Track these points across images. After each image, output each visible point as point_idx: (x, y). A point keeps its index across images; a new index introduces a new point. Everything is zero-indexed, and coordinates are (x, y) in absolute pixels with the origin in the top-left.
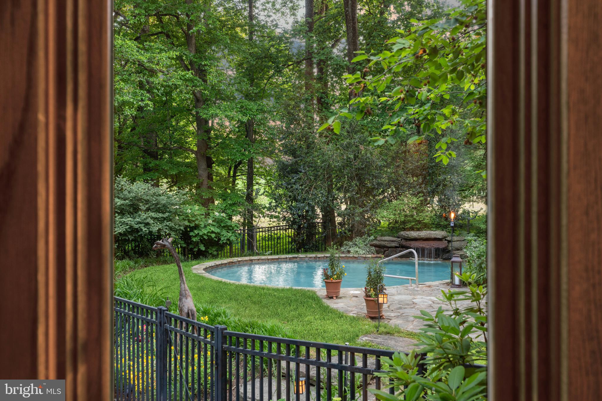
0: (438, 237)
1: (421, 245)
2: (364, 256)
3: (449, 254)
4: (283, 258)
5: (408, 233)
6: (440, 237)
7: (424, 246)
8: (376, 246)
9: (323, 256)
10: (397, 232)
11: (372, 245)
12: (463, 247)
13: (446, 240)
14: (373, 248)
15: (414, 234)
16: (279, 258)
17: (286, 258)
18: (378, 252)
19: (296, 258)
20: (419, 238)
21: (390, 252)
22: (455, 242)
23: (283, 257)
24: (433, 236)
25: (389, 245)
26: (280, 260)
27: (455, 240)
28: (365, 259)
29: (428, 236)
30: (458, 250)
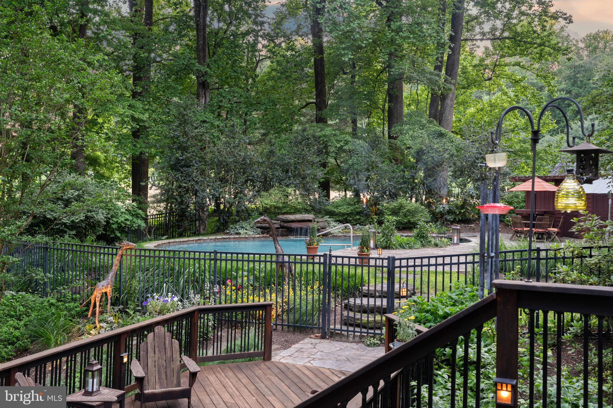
1: (300, 226)
2: (253, 236)
5: (285, 216)
7: (302, 226)
9: (221, 237)
10: (276, 216)
11: (258, 227)
13: (315, 221)
14: (259, 229)
15: (291, 217)
18: (263, 233)
19: (200, 240)
22: (321, 223)
29: (303, 219)
30: (323, 229)
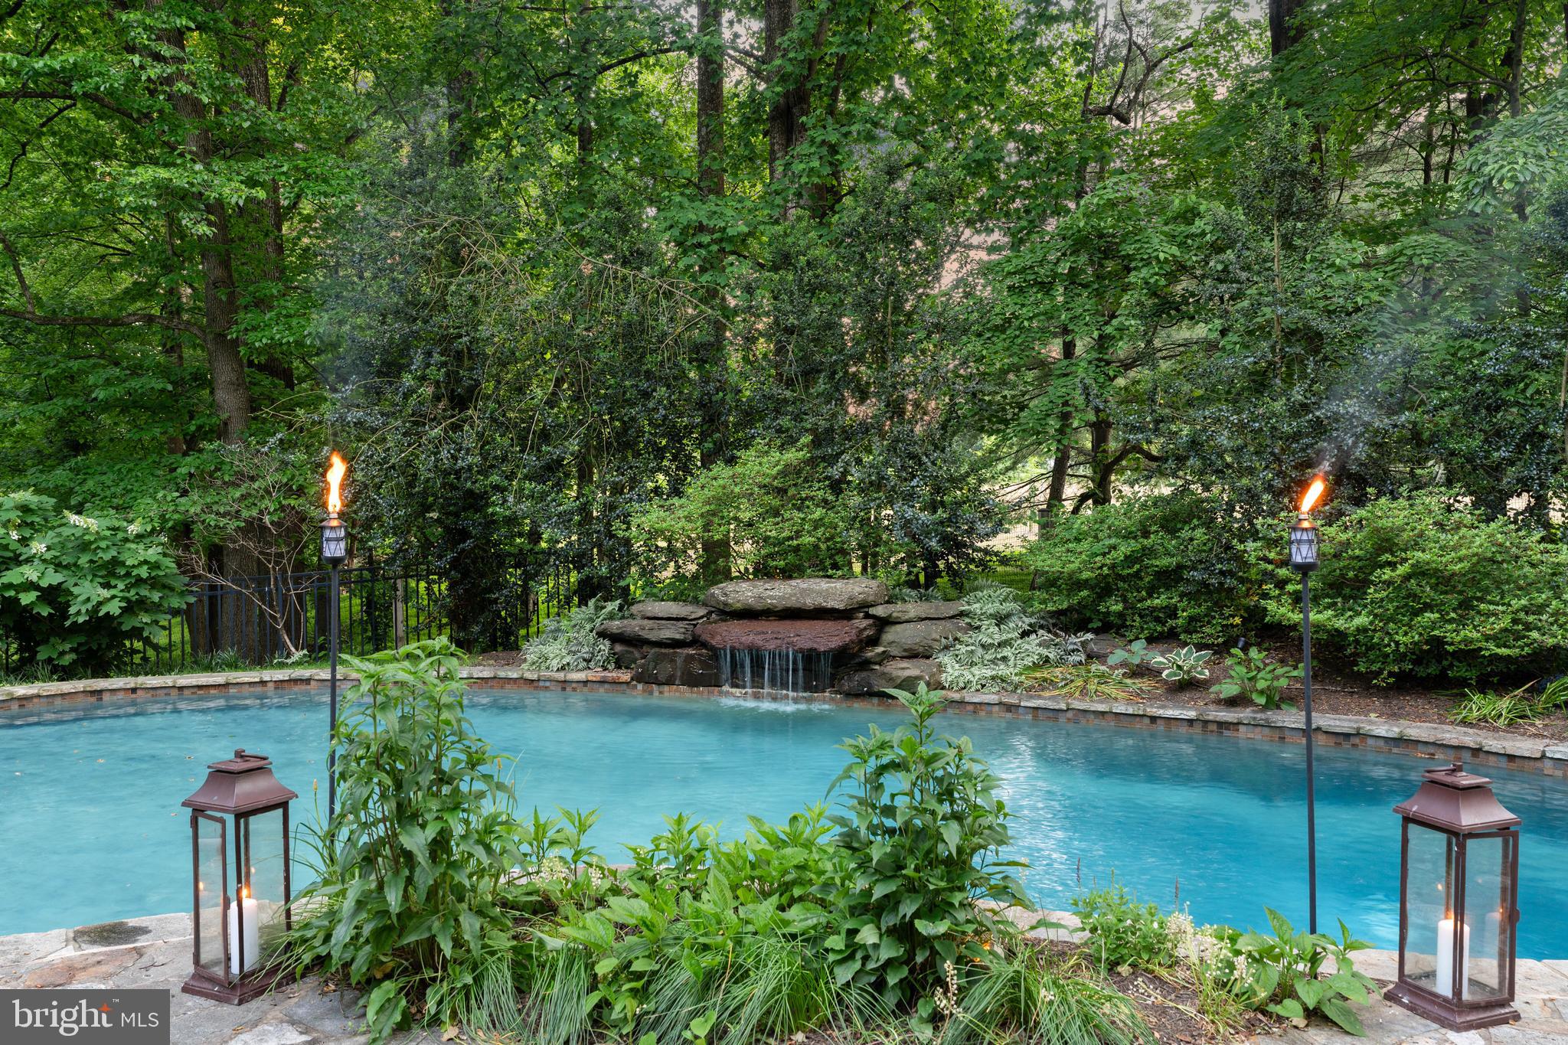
0: (831, 604)
2: (560, 676)
3: (864, 674)
4: (250, 683)
6: (840, 606)
7: (758, 640)
8: (615, 638)
11: (602, 634)
12: (936, 645)
13: (867, 616)
14: (605, 646)
16: (227, 685)
17: (263, 683)
18: (615, 663)
19: (308, 681)
20: (759, 606)
21: (652, 664)
22: (912, 625)
23: (246, 680)
24: (809, 602)
25: (653, 636)
26: (233, 691)
27: (912, 614)
28: (564, 689)
29: (793, 603)
30: (910, 657)
